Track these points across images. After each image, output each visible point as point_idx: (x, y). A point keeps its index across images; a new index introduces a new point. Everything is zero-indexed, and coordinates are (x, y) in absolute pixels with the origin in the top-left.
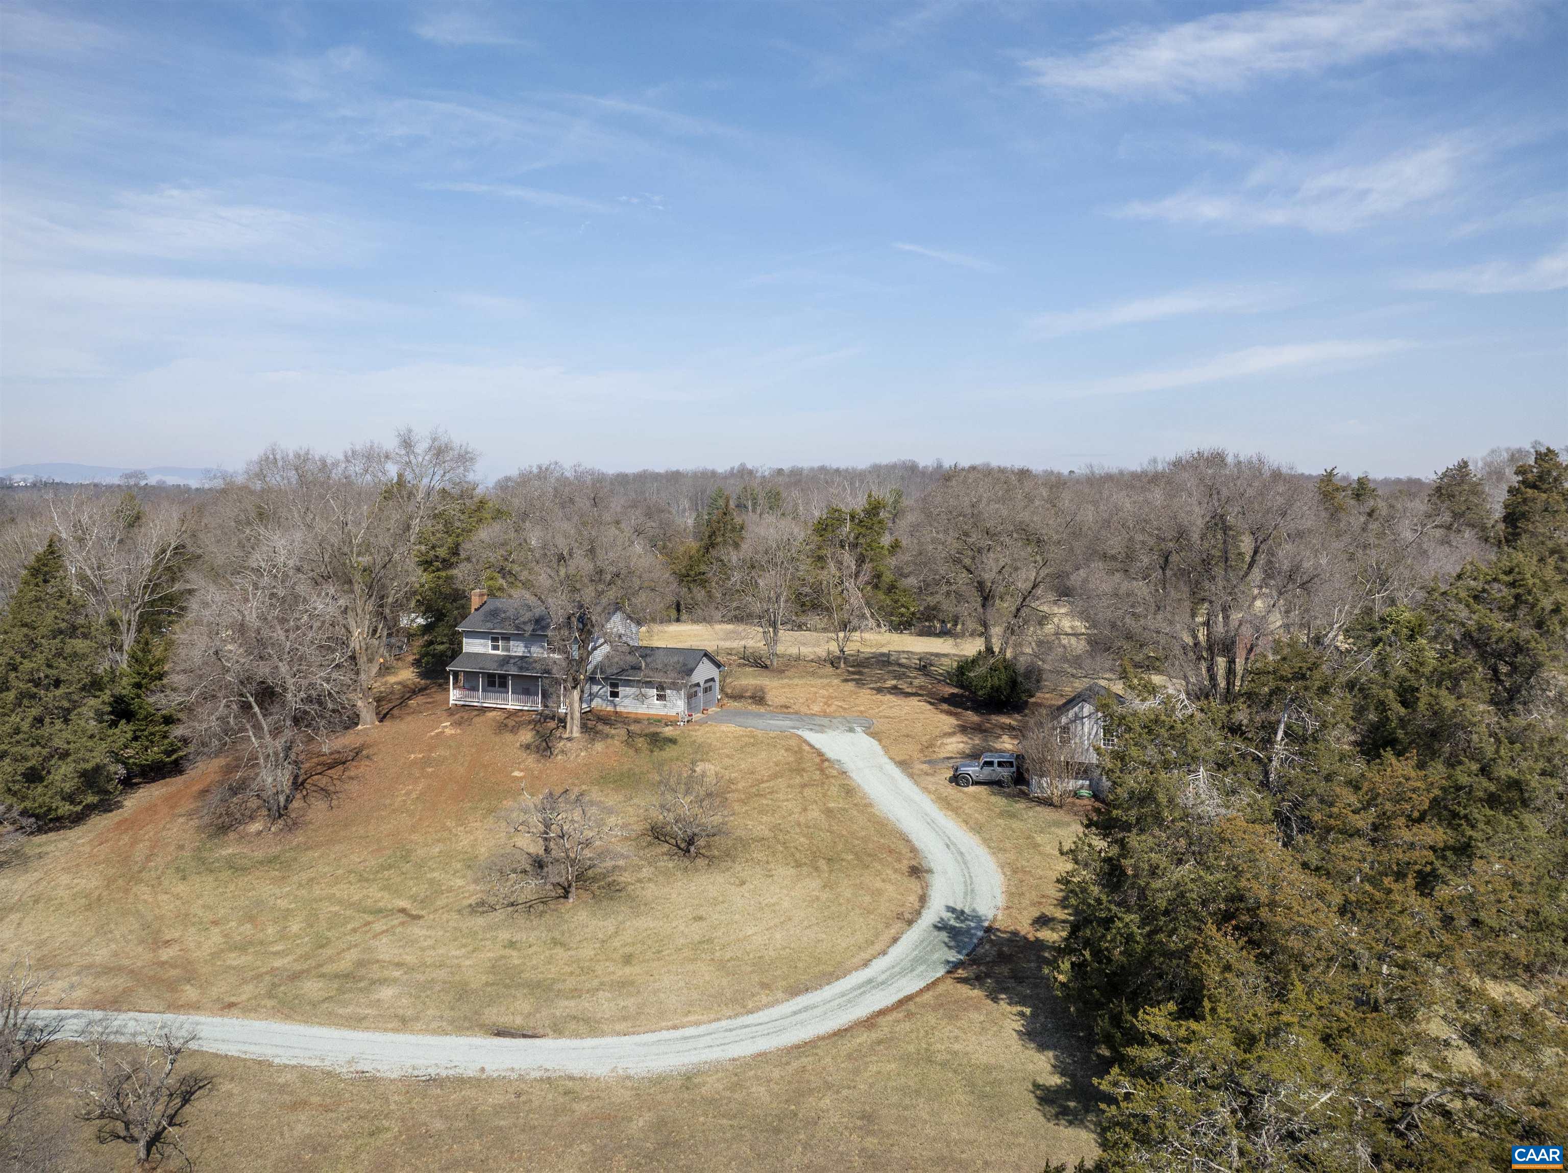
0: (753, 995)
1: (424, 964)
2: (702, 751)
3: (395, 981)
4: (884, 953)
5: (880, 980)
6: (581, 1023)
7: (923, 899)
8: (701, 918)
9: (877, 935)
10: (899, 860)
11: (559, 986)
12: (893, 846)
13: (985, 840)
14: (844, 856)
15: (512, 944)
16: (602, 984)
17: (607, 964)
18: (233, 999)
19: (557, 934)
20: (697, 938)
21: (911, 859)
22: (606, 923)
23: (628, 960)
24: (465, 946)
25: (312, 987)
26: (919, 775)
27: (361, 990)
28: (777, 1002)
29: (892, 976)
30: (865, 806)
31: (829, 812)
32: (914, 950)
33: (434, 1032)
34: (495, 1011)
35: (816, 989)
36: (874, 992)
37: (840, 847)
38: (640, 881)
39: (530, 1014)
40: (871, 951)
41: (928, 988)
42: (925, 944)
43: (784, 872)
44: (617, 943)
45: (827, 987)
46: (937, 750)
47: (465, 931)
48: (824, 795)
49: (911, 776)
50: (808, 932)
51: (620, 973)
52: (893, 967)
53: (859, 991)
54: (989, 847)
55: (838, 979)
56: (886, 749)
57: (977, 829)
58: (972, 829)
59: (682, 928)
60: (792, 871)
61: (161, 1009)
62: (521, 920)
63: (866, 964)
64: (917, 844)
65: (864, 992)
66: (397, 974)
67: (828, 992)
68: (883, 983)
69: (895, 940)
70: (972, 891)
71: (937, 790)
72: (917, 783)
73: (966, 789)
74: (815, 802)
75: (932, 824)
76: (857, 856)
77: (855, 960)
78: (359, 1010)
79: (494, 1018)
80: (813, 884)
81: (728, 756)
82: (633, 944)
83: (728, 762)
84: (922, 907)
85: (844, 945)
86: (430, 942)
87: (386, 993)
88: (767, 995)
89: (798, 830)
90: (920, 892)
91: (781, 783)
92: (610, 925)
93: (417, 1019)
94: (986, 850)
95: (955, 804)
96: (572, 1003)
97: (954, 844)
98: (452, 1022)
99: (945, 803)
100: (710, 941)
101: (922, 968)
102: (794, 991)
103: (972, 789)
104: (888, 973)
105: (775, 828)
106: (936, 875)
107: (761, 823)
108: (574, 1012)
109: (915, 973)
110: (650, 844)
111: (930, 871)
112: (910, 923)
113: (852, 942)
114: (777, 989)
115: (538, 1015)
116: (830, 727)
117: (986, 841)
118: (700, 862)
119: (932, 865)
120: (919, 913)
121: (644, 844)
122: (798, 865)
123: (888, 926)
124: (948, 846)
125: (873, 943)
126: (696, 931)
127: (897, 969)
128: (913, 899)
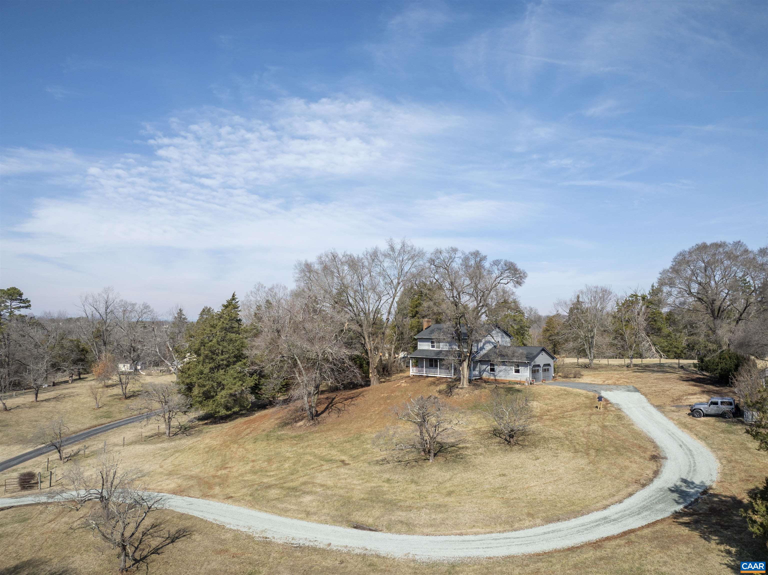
0: (520, 520)
1: (336, 487)
2: (535, 396)
3: (316, 493)
4: (620, 502)
5: (613, 518)
6: (404, 526)
7: (656, 473)
8: (504, 475)
9: (618, 491)
10: (645, 452)
11: (402, 504)
12: (642, 445)
13: (708, 444)
14: (608, 448)
15: (388, 481)
16: (427, 505)
17: (437, 495)
18: (233, 495)
19: (415, 478)
20: (497, 485)
21: (653, 451)
22: (445, 474)
23: (449, 494)
24: (363, 479)
25: (273, 493)
26: (668, 412)
27: (296, 496)
28: (535, 526)
29: (622, 517)
30: (629, 425)
31: (604, 427)
32: (643, 502)
33: (321, 522)
34: (359, 514)
35: (565, 520)
36: (606, 525)
37: (607, 444)
38: (475, 454)
39: (378, 517)
40: (610, 500)
41: (648, 526)
42: (653, 498)
43: (565, 455)
44: (448, 485)
45: (573, 520)
46: (683, 401)
47: (367, 472)
48: (604, 419)
49: (663, 412)
50: (571, 487)
51: (442, 500)
52: (625, 511)
53: (595, 524)
54: (712, 448)
55: (583, 515)
56: (649, 400)
57: (705, 438)
58: (700, 438)
59: (490, 479)
60: (571, 454)
61: (198, 496)
62: (399, 469)
63: (605, 507)
64: (659, 444)
65: (599, 524)
66: (318, 490)
67: (574, 522)
68: (614, 520)
69: (630, 495)
70: (695, 470)
71: (679, 419)
72: (666, 416)
73: (699, 419)
74: (597, 422)
75: (672, 435)
76: (617, 449)
77: (598, 505)
78: (289, 506)
79: (357, 518)
80: (582, 462)
81: (549, 399)
82: (458, 486)
83: (548, 401)
84: (655, 477)
85: (593, 496)
86: (346, 476)
87: (307, 499)
88: (530, 521)
89: (581, 434)
90: (655, 468)
91: (578, 412)
92: (448, 475)
93: (315, 514)
94: (709, 450)
95: (690, 426)
96: (404, 514)
97: (685, 445)
98: (332, 517)
99: (684, 426)
100: (505, 488)
101: (645, 513)
102: (548, 520)
103: (703, 419)
104: (620, 514)
105: (568, 433)
106: (669, 461)
107: (560, 431)
108: (403, 519)
109: (640, 516)
110: (489, 438)
111: (665, 458)
112: (644, 486)
113: (600, 494)
114: (538, 518)
115: (382, 518)
116: (616, 389)
117: (710, 445)
118: (516, 448)
119: (667, 455)
120: (651, 480)
121: (486, 437)
122: (576, 451)
123: (627, 486)
124: (681, 446)
125: (614, 496)
126: (499, 481)
127: (627, 512)
128: (650, 473)
